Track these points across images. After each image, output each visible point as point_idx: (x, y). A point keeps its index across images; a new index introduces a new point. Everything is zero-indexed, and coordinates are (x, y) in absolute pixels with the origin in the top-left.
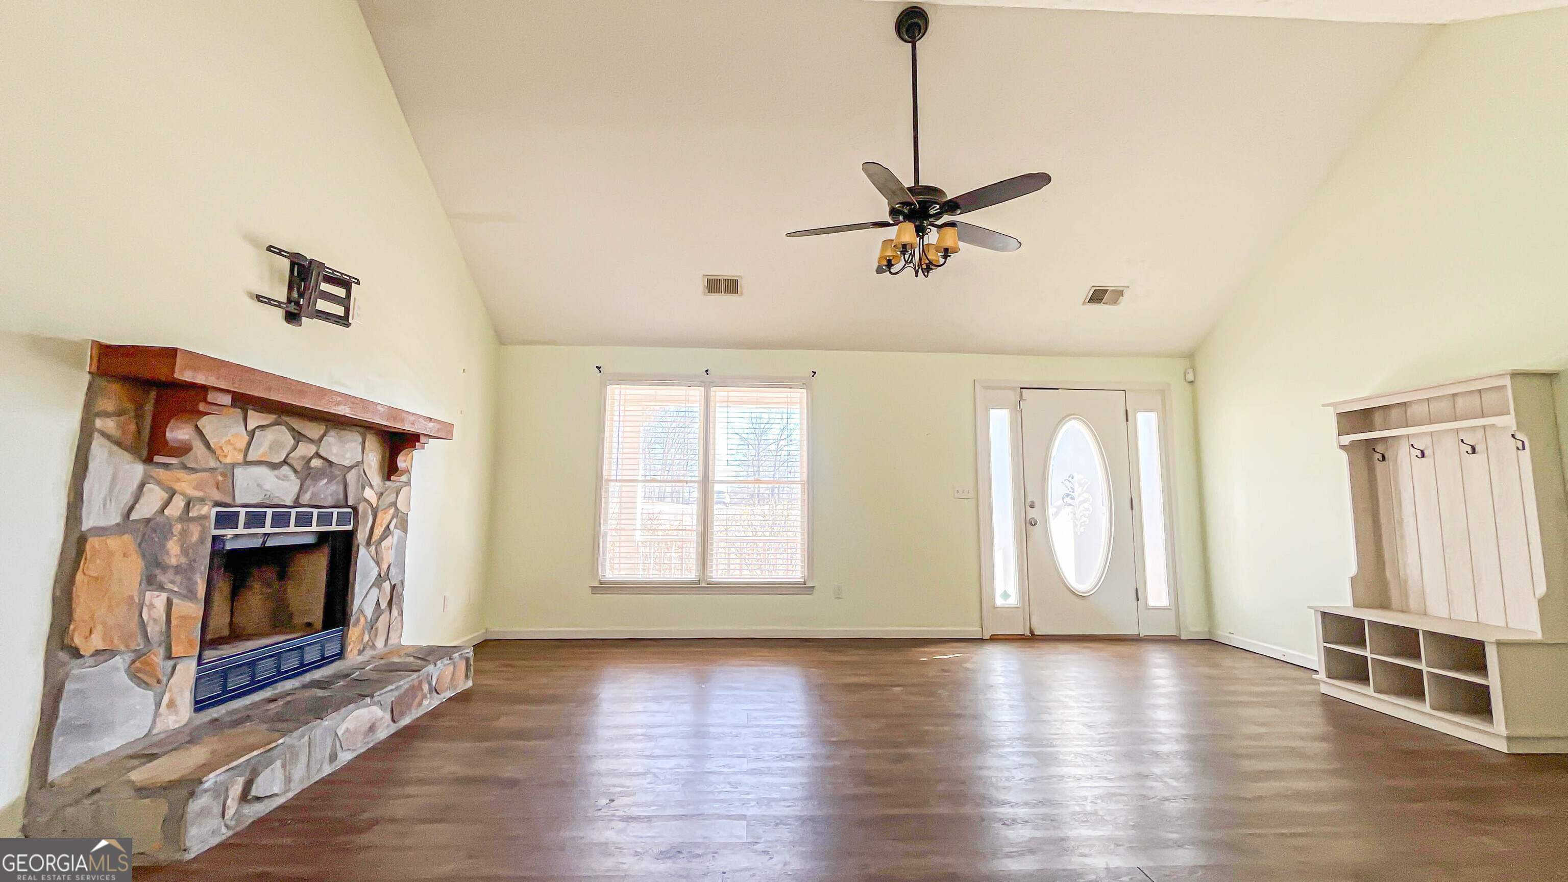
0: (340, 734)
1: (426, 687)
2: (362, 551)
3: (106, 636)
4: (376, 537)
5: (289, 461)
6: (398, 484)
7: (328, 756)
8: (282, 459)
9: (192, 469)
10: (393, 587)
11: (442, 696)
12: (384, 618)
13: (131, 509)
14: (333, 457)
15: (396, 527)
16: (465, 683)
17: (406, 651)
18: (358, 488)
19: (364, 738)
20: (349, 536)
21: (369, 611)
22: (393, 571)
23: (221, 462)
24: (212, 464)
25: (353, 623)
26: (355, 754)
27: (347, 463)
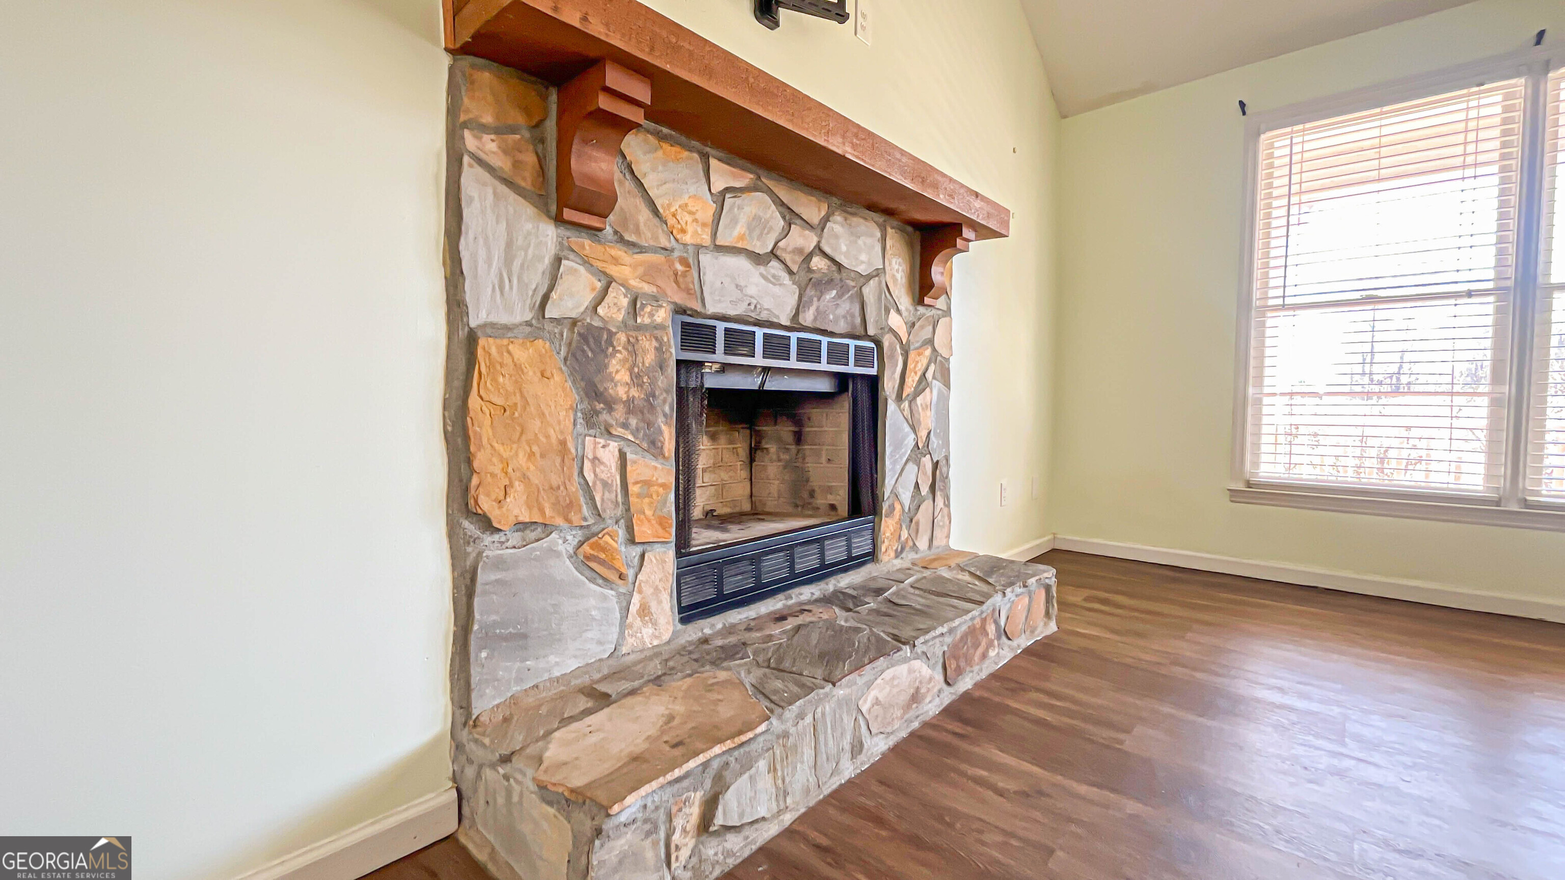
0: (864, 710)
1: (991, 629)
2: (892, 406)
3: (533, 502)
4: (908, 390)
5: (779, 253)
6: (934, 312)
7: (848, 747)
8: (769, 250)
9: (633, 245)
10: (936, 465)
11: (1014, 643)
12: (927, 506)
13: (546, 298)
14: (843, 257)
15: (934, 378)
16: (1046, 624)
17: (959, 560)
18: (879, 313)
19: (904, 714)
20: (874, 383)
21: (906, 496)
22: (935, 442)
23: (677, 240)
24: (664, 242)
25: (886, 511)
26: (892, 741)
27: (862, 269)
